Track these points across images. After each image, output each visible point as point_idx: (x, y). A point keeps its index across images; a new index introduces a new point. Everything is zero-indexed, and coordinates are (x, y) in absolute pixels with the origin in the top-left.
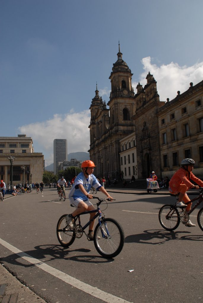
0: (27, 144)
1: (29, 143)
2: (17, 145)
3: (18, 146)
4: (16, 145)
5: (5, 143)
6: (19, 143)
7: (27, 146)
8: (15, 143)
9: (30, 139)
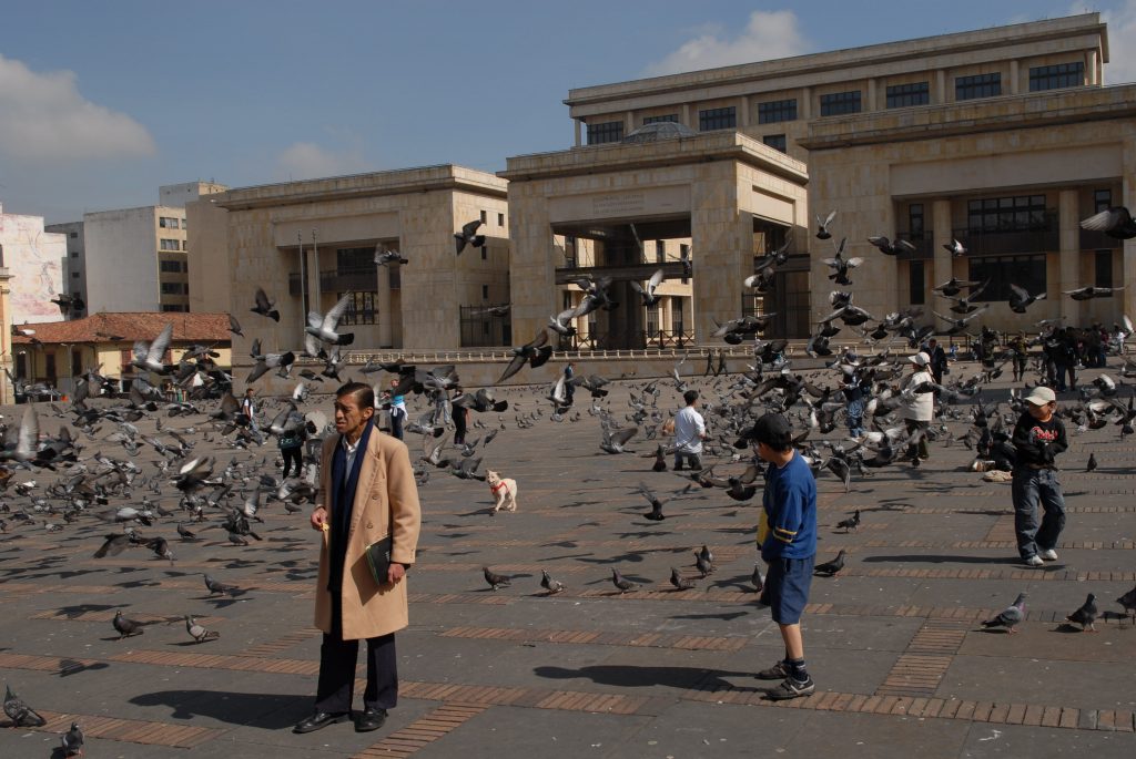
0: (1069, 60)
1: (1086, 52)
2: (1003, 78)
3: (1009, 83)
4: (999, 82)
5: (929, 78)
6: (1014, 65)
7: (1072, 77)
8: (995, 70)
9: (1090, 23)
